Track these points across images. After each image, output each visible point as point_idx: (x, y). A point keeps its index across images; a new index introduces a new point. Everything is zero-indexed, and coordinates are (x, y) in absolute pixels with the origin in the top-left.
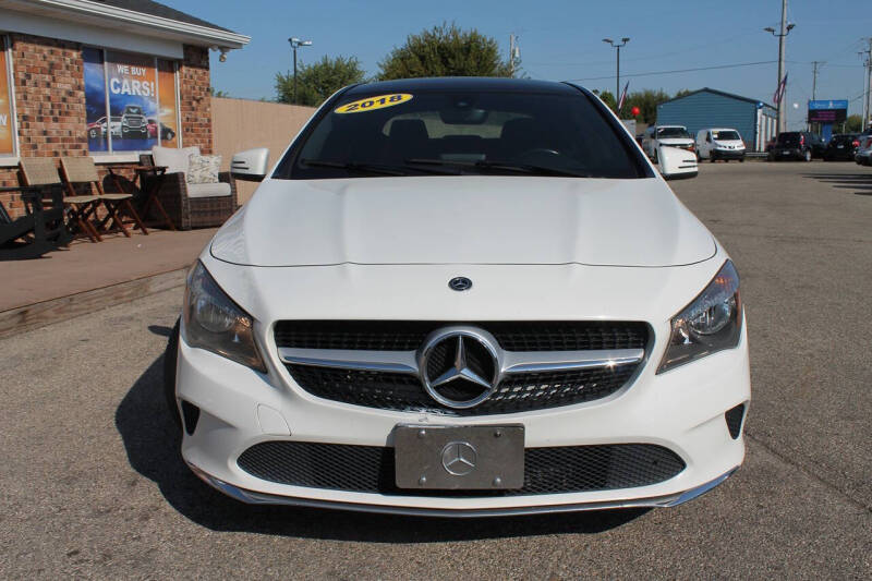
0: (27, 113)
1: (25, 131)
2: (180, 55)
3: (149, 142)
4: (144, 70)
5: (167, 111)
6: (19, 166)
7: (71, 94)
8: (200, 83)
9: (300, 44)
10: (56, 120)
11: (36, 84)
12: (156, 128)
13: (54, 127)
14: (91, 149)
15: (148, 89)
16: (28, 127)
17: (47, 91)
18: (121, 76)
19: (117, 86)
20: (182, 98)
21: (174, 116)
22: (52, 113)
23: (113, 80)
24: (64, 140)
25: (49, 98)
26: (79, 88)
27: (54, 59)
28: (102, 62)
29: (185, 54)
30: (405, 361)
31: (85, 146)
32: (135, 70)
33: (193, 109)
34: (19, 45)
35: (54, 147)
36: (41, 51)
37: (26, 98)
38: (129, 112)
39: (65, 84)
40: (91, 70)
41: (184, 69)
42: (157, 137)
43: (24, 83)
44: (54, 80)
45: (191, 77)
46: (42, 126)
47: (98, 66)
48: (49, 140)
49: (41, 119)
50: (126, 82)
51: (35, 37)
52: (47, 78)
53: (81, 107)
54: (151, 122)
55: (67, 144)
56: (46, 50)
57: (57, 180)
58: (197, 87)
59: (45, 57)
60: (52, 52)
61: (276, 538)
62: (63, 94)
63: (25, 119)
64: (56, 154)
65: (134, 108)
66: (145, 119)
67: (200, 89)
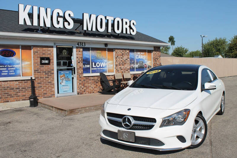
0: (117, 64)
1: (116, 68)
2: (153, 49)
3: (145, 69)
4: (144, 53)
5: (150, 62)
6: (114, 75)
7: (126, 59)
8: (158, 55)
9: (204, 36)
10: (123, 65)
11: (119, 58)
12: (146, 66)
13: (122, 67)
14: (131, 71)
15: (145, 57)
16: (117, 67)
17: (121, 59)
18: (138, 55)
19: (137, 57)
20: (153, 58)
21: (151, 63)
22: (122, 64)
23: (137, 56)
24: (124, 69)
25: (122, 61)
26: (128, 58)
27: (123, 53)
28: (134, 52)
29: (154, 49)
30: (121, 120)
31: (129, 70)
32: (142, 53)
33: (156, 61)
34: (116, 50)
35: (122, 71)
36: (120, 51)
37: (117, 61)
38: (140, 62)
39: (125, 57)
40: (132, 54)
41: (154, 52)
42: (146, 68)
43: (117, 58)
44: (123, 57)
45: (156, 54)
46: (120, 66)
47: (133, 53)
48: (121, 69)
49: (120, 65)
50: (139, 56)
51: (119, 49)
52: (122, 57)
53: (129, 62)
54: (145, 64)
55: (125, 70)
56: (121, 51)
57: (122, 78)
58: (157, 56)
59: (121, 52)
60: (123, 51)
61: (110, 146)
62: (125, 60)
63: (116, 65)
64: (123, 72)
65: (141, 61)
66: (144, 64)
67: (158, 56)
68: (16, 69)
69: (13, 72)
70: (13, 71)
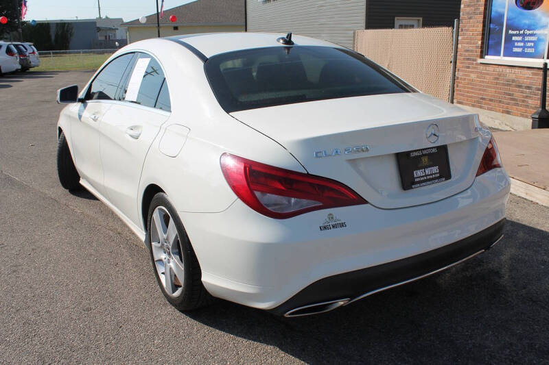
68: (539, 40)
69: (531, 47)
70: (532, 44)
